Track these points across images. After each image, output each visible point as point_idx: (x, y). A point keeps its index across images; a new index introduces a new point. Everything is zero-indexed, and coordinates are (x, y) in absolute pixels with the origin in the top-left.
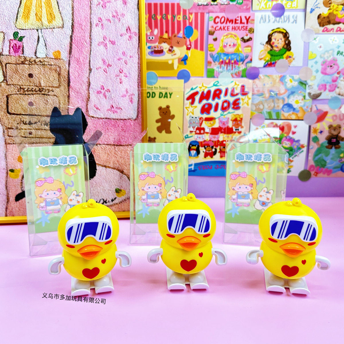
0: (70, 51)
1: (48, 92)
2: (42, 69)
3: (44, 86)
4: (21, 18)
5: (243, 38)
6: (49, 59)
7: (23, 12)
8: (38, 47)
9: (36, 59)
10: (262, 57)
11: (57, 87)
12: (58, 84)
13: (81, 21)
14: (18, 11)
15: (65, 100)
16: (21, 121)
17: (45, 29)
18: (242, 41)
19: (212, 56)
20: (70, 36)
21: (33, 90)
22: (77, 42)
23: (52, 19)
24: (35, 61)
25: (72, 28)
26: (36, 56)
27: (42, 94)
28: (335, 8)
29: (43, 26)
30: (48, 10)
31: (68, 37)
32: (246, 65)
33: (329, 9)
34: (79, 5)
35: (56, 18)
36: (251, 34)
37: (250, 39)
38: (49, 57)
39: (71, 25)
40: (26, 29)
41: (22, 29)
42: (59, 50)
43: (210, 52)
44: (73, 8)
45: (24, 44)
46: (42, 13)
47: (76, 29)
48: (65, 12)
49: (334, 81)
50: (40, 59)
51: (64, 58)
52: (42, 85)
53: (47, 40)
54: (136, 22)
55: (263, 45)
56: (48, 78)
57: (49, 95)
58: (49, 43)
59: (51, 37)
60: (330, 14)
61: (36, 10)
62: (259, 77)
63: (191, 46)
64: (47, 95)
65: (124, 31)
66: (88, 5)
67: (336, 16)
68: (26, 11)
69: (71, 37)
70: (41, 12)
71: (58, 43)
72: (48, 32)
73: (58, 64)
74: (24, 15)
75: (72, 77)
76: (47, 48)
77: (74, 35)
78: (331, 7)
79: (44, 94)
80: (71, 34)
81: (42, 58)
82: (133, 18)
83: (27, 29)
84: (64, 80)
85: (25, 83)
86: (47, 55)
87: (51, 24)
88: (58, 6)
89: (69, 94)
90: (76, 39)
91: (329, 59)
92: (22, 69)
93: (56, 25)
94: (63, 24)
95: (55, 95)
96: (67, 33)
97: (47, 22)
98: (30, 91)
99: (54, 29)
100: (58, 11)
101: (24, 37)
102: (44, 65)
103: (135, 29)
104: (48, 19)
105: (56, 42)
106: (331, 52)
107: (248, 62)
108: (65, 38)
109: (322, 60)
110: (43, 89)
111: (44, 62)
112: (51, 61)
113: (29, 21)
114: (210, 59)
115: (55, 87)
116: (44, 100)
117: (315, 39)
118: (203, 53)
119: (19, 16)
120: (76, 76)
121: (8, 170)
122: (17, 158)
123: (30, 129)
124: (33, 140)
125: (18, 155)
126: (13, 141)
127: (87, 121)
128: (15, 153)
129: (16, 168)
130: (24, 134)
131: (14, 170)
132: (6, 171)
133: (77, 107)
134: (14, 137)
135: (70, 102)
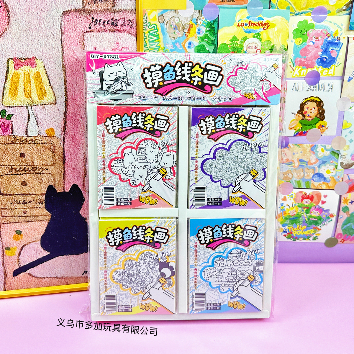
0: (64, 128)
1: (42, 171)
2: (34, 148)
3: (37, 165)
4: (7, 94)
6: (41, 137)
7: (10, 88)
8: (28, 125)
9: (27, 138)
10: (293, 126)
11: (51, 165)
12: (52, 162)
13: (76, 96)
14: (4, 86)
15: (60, 178)
16: (14, 201)
17: (35, 105)
20: (63, 112)
21: (26, 169)
22: (72, 118)
23: (43, 94)
24: (26, 139)
25: (65, 104)
26: (27, 135)
27: (35, 173)
29: (33, 103)
30: (37, 84)
31: (61, 113)
34: (72, 78)
35: (47, 93)
38: (41, 135)
39: (65, 100)
40: (14, 107)
41: (10, 107)
42: (52, 127)
44: (65, 82)
45: (12, 123)
46: (31, 89)
47: (70, 104)
48: (57, 86)
50: (31, 138)
51: (57, 136)
52: (35, 164)
53: (38, 117)
56: (42, 157)
57: (43, 174)
58: (40, 121)
59: (42, 114)
61: (24, 86)
64: (41, 173)
66: (83, 78)
68: (13, 87)
69: (65, 113)
70: (30, 87)
71: (51, 120)
72: (39, 109)
73: (51, 142)
74: (11, 91)
75: (68, 154)
76: (39, 125)
77: (68, 111)
79: (38, 173)
80: (65, 111)
81: (34, 136)
83: (16, 107)
84: (59, 158)
85: (16, 162)
86: (39, 133)
87: (42, 100)
88: (49, 80)
89: (65, 171)
90: (71, 115)
92: (12, 149)
93: (47, 100)
94: (56, 100)
95: (49, 173)
96: (60, 110)
97: (38, 98)
98: (22, 170)
99: (45, 106)
100: (49, 86)
101: (13, 115)
102: (36, 143)
104: (39, 95)
105: (48, 120)
108: (58, 115)
110: (37, 168)
111: (36, 141)
112: (44, 139)
113: (16, 97)
115: (49, 165)
116: (37, 179)
119: (5, 92)
120: (71, 152)
121: (4, 248)
122: (12, 236)
123: (25, 208)
124: (28, 219)
125: (14, 234)
126: (7, 221)
127: (84, 196)
128: (10, 231)
129: (12, 246)
130: (19, 213)
131: (10, 248)
132: (2, 249)
133: (73, 184)
134: (7, 217)
135: (66, 180)
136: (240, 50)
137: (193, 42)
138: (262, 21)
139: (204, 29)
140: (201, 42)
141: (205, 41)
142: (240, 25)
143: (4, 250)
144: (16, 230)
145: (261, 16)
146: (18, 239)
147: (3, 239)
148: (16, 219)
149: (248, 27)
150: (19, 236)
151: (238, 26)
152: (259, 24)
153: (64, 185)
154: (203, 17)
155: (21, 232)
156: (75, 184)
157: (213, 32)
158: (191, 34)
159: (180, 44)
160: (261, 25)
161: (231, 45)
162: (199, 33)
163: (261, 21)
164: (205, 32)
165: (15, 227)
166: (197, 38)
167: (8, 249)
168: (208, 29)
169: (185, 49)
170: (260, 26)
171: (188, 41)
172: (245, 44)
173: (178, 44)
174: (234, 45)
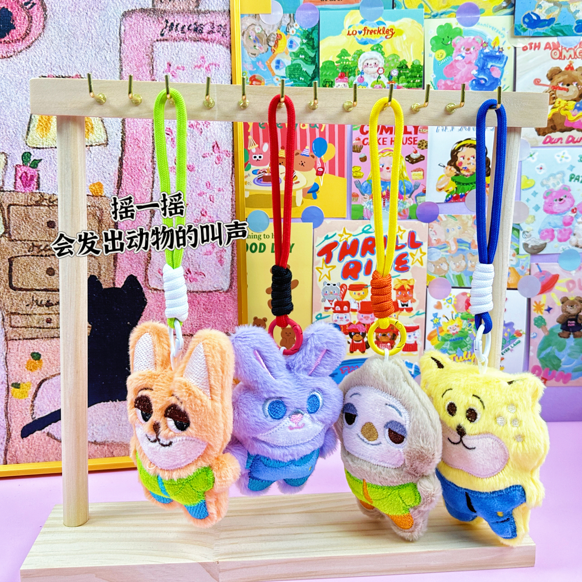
0: (118, 183)
4: (35, 129)
5: (409, 157)
7: (39, 120)
10: (443, 186)
14: (31, 117)
15: (109, 264)
16: (33, 300)
18: (408, 161)
19: (359, 185)
20: (118, 158)
22: (130, 167)
23: (88, 130)
25: (122, 146)
28: (562, 105)
31: (115, 160)
32: (416, 200)
33: (553, 108)
35: (95, 128)
36: (423, 149)
37: (422, 158)
39: (121, 140)
40: (43, 148)
41: (37, 148)
42: (100, 181)
43: (357, 179)
47: (129, 146)
49: (567, 224)
51: (108, 195)
54: (228, 134)
55: (444, 166)
60: (554, 114)
62: (438, 218)
63: (323, 169)
65: (208, 149)
67: (564, 117)
68: (44, 119)
69: (121, 160)
71: (99, 170)
73: (97, 205)
74: (41, 124)
77: (126, 156)
78: (557, 104)
80: (120, 156)
82: (223, 128)
83: (46, 148)
85: (41, 236)
90: (129, 164)
91: (557, 188)
92: (36, 214)
93: (95, 140)
94: (107, 139)
96: (113, 154)
99: (91, 148)
100: (98, 118)
103: (226, 146)
105: (94, 169)
106: (558, 176)
107: (418, 195)
108: (110, 162)
109: (545, 189)
113: (48, 134)
114: (355, 190)
117: (531, 156)
118: (344, 181)
119: (31, 126)
121: (10, 384)
122: (25, 363)
123: (49, 314)
124: (53, 333)
125: (28, 359)
126: (18, 335)
127: (146, 296)
128: (22, 354)
129: (24, 380)
130: (38, 322)
131: (20, 384)
132: (7, 386)
133: (129, 274)
134: (19, 329)
135: (118, 267)
136: (353, 69)
137: (282, 60)
138: (383, 26)
139: (298, 41)
140: (294, 60)
141: (301, 59)
142: (351, 33)
143: (10, 387)
144: (31, 352)
145: (381, 19)
146: (35, 368)
147: (9, 368)
148: (33, 332)
149: (364, 35)
150: (35, 363)
151: (349, 34)
152: (379, 31)
153: (115, 276)
154: (296, 23)
155: (40, 355)
156: (132, 275)
157: (312, 44)
158: (278, 48)
159: (263, 63)
160: (381, 32)
161: (340, 62)
162: (291, 47)
163: (381, 27)
164: (299, 45)
165: (31, 346)
166: (289, 54)
167: (17, 386)
168: (305, 41)
169: (272, 70)
170: (380, 34)
171: (276, 59)
172: (361, 60)
173: (260, 63)
174: (344, 63)
